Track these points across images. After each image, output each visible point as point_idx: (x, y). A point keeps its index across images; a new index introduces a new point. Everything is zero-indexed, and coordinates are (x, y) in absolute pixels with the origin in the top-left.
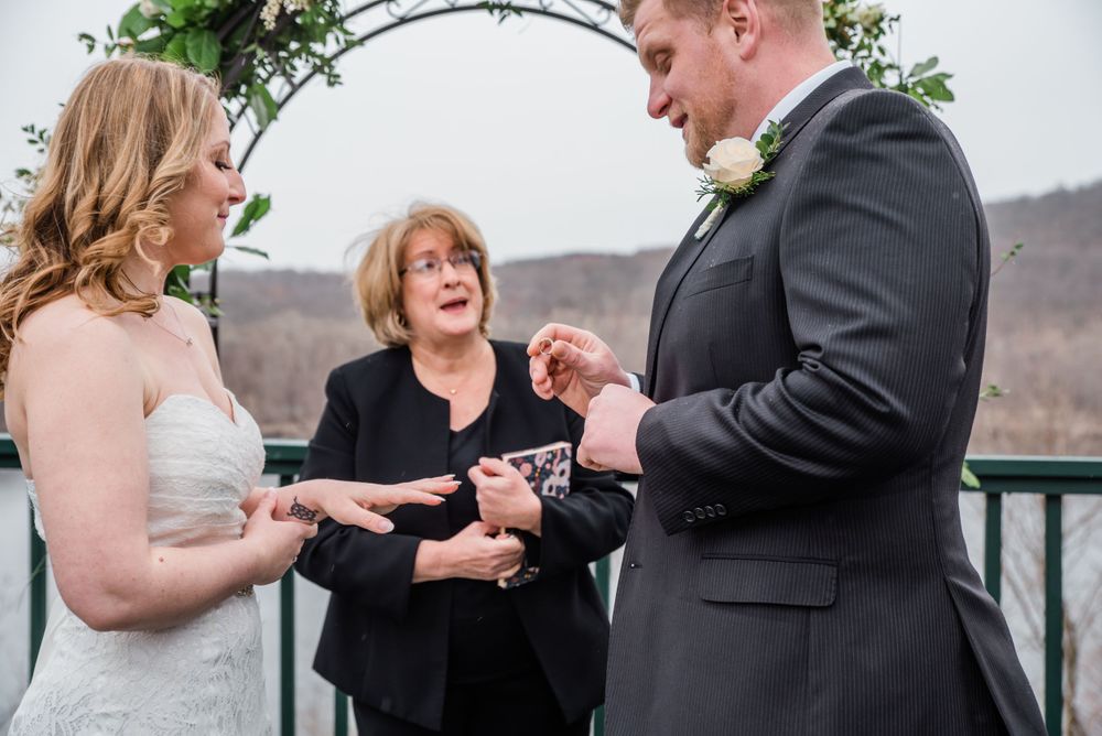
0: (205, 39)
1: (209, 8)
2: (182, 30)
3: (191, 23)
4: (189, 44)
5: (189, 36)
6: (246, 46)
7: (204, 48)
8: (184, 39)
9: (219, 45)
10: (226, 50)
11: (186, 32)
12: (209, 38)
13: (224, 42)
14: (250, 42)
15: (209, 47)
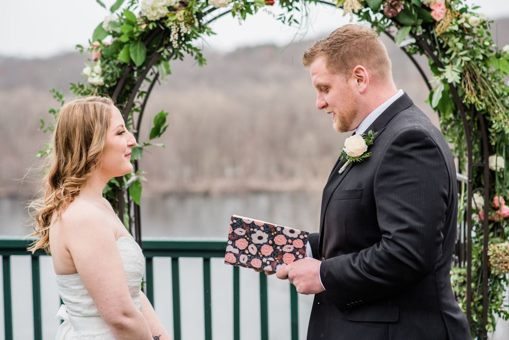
0: (138, 46)
1: (140, 32)
2: (128, 43)
3: (132, 39)
4: (131, 50)
5: (131, 45)
6: (158, 49)
7: (138, 51)
8: (129, 47)
9: (145, 48)
10: (149, 50)
11: (130, 43)
12: (140, 45)
13: (147, 47)
14: (160, 46)
15: (140, 50)
